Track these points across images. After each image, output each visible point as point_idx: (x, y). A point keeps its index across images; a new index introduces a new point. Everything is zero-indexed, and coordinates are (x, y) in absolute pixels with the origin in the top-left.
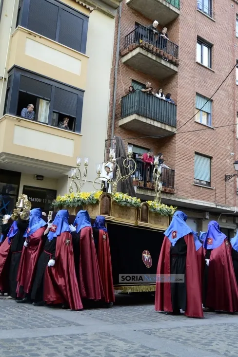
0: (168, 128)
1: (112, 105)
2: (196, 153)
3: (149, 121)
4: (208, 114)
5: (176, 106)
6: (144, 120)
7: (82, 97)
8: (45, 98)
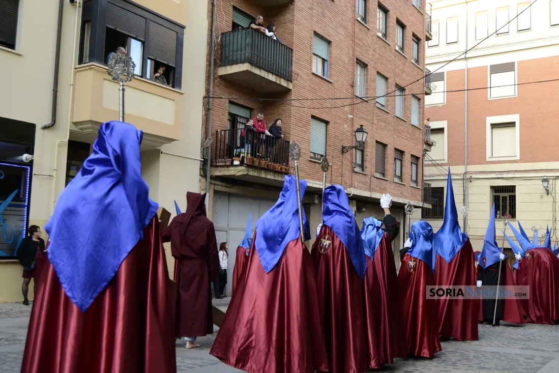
0: (283, 83)
1: (210, 44)
2: (313, 117)
3: (263, 74)
4: (324, 60)
5: (292, 50)
6: (257, 71)
7: (182, 36)
8: (138, 38)
